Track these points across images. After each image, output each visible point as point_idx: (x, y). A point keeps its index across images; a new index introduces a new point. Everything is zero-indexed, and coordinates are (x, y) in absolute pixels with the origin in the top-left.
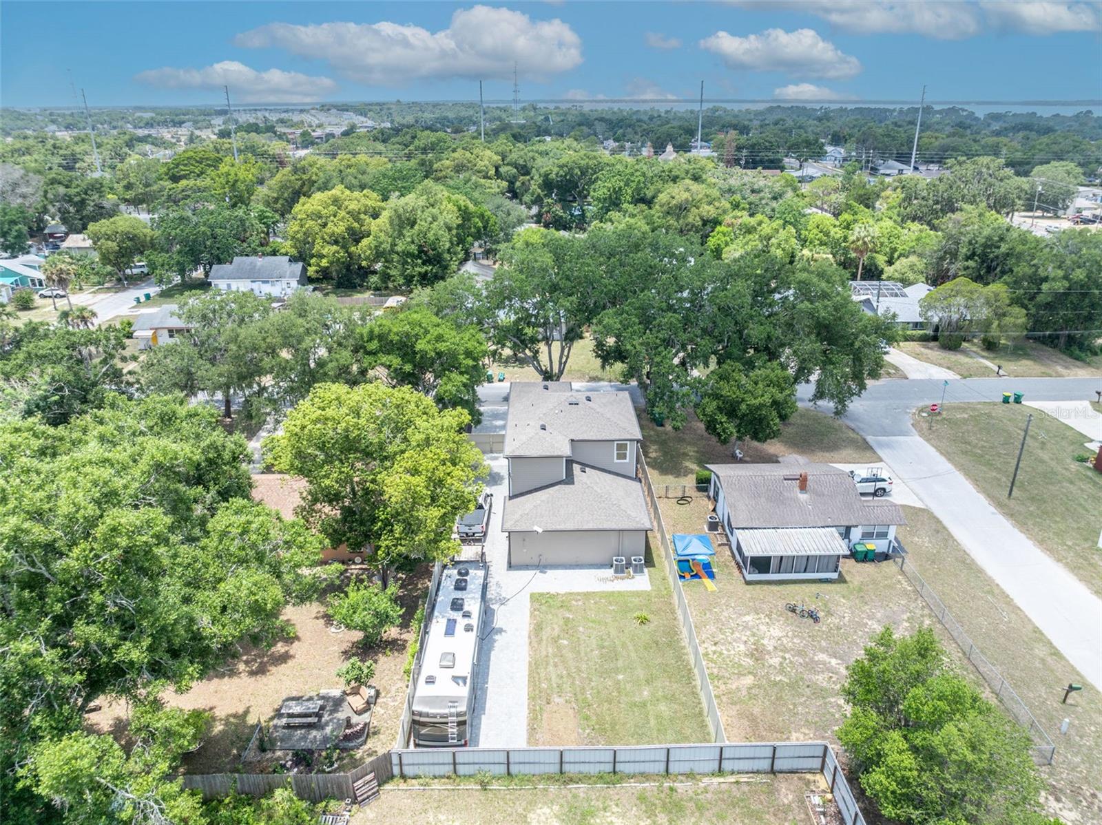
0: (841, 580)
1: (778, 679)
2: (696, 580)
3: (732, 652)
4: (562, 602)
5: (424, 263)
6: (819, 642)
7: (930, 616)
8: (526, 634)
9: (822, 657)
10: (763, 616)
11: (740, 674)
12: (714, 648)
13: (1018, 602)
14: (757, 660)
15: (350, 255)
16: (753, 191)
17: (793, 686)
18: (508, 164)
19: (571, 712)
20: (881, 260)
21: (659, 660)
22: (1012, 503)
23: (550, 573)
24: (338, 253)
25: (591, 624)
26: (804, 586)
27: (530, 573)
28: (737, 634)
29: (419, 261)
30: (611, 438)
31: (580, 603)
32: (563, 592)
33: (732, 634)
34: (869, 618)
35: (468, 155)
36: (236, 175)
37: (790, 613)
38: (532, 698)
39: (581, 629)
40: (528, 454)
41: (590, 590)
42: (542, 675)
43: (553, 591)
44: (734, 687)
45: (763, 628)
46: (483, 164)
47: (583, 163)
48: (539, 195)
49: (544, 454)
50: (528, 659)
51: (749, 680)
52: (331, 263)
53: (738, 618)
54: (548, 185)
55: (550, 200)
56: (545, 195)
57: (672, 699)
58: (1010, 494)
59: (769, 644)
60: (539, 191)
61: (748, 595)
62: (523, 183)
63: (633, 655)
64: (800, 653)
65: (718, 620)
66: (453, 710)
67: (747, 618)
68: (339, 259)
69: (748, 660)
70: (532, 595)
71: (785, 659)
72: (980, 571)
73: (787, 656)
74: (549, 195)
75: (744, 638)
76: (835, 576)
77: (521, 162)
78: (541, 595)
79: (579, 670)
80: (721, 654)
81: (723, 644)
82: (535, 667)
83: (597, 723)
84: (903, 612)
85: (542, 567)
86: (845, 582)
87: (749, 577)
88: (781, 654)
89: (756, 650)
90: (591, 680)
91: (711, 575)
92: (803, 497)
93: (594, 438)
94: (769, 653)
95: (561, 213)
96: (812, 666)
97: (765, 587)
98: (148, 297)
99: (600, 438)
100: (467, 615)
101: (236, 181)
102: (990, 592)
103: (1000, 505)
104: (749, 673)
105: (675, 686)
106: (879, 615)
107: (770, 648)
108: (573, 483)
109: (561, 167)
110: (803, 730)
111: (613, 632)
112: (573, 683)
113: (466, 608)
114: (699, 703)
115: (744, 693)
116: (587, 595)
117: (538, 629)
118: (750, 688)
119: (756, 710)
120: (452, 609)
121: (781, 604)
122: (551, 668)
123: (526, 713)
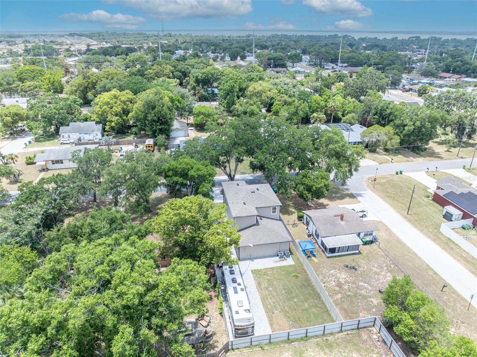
0: (360, 253)
1: (349, 294)
2: (310, 258)
3: (331, 285)
4: (264, 272)
5: (160, 124)
6: (359, 278)
7: (393, 264)
8: (255, 287)
9: (361, 284)
10: (337, 270)
11: (336, 294)
12: (324, 285)
13: (419, 255)
14: (340, 287)
15: (124, 120)
16: (285, 84)
17: (355, 296)
18: (177, 71)
19: (282, 315)
20: (340, 114)
21: (307, 292)
22: (409, 216)
23: (255, 261)
24: (119, 119)
25: (278, 280)
26: (348, 257)
27: (248, 262)
28: (330, 278)
29: (159, 124)
30: (270, 206)
31: (271, 272)
32: (263, 268)
33: (329, 278)
34: (373, 267)
35: (159, 67)
36: (54, 79)
37: (346, 268)
38: (267, 312)
39: (275, 283)
40: (242, 215)
41: (273, 266)
42: (267, 303)
43: (259, 269)
44: (335, 299)
45: (338, 275)
46: (167, 71)
47: (212, 72)
48: (194, 86)
49: (248, 215)
50: (259, 297)
51: (339, 296)
52: (116, 124)
53: (329, 272)
54: (197, 81)
55: (199, 88)
56: (197, 86)
57: (316, 306)
58: (408, 213)
59: (343, 281)
60: (194, 84)
61: (330, 262)
62: (187, 81)
63: (297, 291)
64: (354, 283)
65: (322, 274)
66: (250, 323)
67: (332, 272)
68: (119, 123)
69: (337, 288)
70: (252, 271)
72: (405, 244)
73: (350, 285)
74: (198, 86)
75: (333, 280)
76: (357, 252)
77: (183, 70)
78: (255, 270)
79: (280, 299)
80: (327, 287)
81: (327, 283)
82: (264, 300)
83: (293, 319)
84: (384, 263)
85: (251, 259)
86: (361, 253)
87: (328, 255)
88: (347, 284)
89: (339, 283)
90: (285, 303)
91: (314, 256)
92: (342, 223)
93: (264, 206)
94: (343, 284)
95: (204, 93)
96: (359, 287)
97: (335, 258)
98: (30, 142)
99: (266, 206)
100: (239, 284)
101: (54, 81)
102: (410, 252)
103: (405, 217)
104: (339, 293)
105: (315, 301)
106: (376, 265)
107: (343, 282)
108: (259, 225)
109: (203, 73)
110: (363, 312)
111: (287, 283)
112: (279, 305)
113: (238, 282)
114: (326, 306)
115: (340, 300)
116: (272, 269)
117: (259, 284)
119: (346, 307)
120: (233, 283)
121: (342, 265)
122: (269, 300)
123: (266, 318)
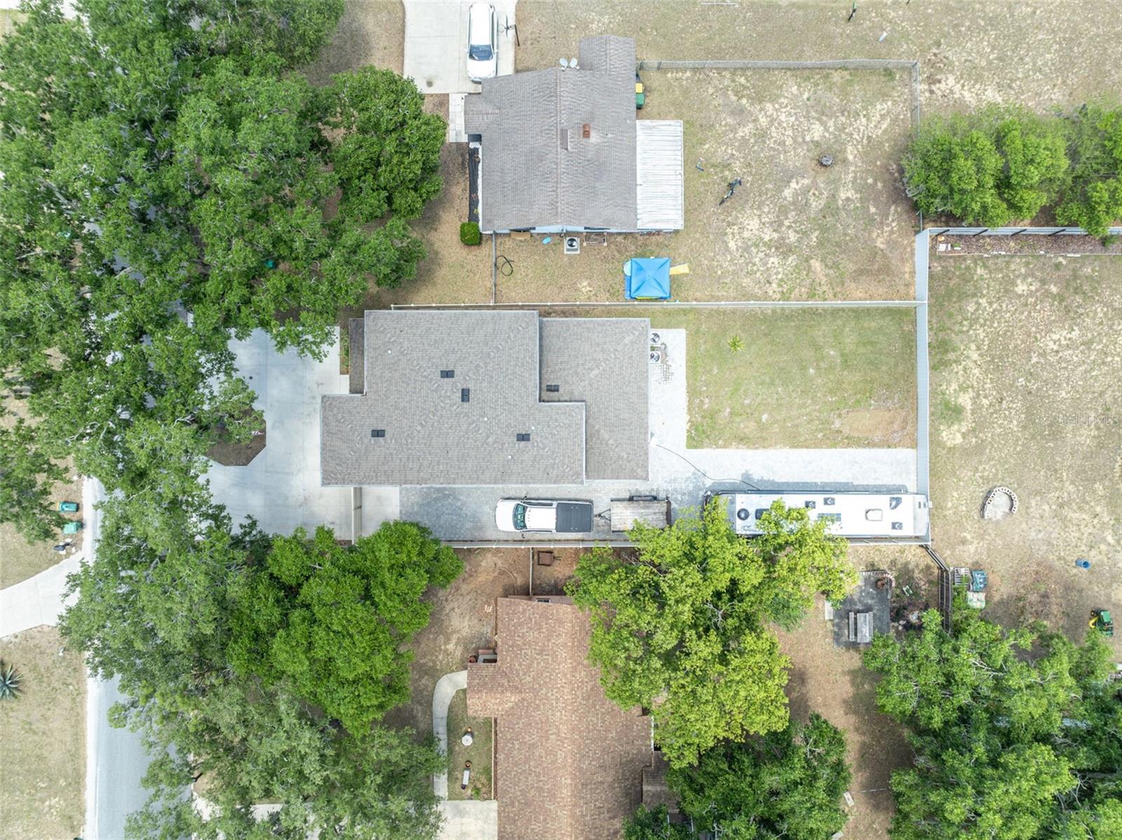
1: (815, 239)
3: (780, 270)
4: (703, 418)
6: (767, 189)
8: (751, 452)
9: (788, 193)
10: (728, 230)
11: (809, 269)
12: (774, 285)
14: (790, 251)
17: (824, 229)
19: (850, 414)
25: (740, 392)
28: (756, 260)
31: (707, 401)
32: (686, 417)
33: (754, 265)
37: (725, 204)
38: (834, 445)
39: (747, 402)
41: (683, 390)
42: (807, 437)
43: (687, 427)
44: (824, 279)
45: (746, 234)
50: (787, 450)
51: (816, 265)
53: (731, 253)
57: (838, 332)
59: (771, 236)
61: (695, 236)
63: (784, 359)
64: (783, 211)
65: (734, 273)
67: (732, 245)
69: (790, 259)
70: (689, 446)
71: (789, 227)
73: (787, 223)
75: (762, 255)
78: (690, 438)
79: (802, 406)
80: (782, 280)
81: (770, 276)
84: (726, 96)
88: (784, 229)
89: (777, 248)
90: (815, 397)
104: (807, 261)
105: (823, 327)
107: (776, 235)
110: (874, 235)
111: (752, 373)
112: (818, 411)
114: (843, 310)
115: (831, 272)
116: (692, 392)
117: (744, 441)
118: (826, 265)
119: (851, 267)
123: (850, 450)
